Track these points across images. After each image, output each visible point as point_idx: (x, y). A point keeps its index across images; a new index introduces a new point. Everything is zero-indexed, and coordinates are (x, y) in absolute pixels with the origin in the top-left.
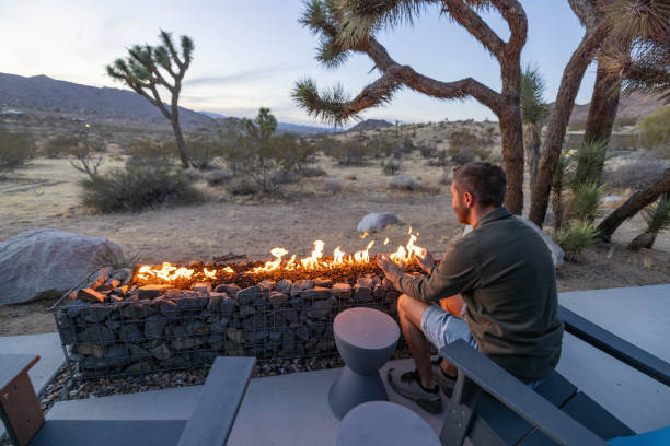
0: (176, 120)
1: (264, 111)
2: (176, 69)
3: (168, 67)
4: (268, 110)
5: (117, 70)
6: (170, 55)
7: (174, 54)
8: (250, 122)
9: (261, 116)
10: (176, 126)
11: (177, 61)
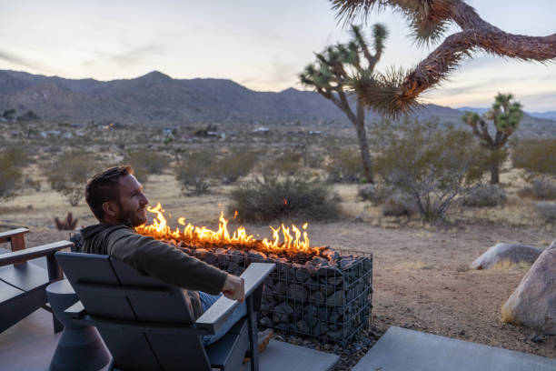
0: (362, 124)
1: (502, 99)
2: (364, 63)
3: (356, 63)
4: (510, 97)
5: (308, 77)
6: (360, 49)
7: (364, 47)
8: (476, 118)
9: (496, 107)
10: (361, 132)
11: (367, 55)
